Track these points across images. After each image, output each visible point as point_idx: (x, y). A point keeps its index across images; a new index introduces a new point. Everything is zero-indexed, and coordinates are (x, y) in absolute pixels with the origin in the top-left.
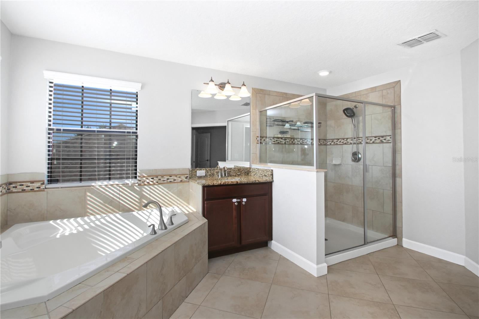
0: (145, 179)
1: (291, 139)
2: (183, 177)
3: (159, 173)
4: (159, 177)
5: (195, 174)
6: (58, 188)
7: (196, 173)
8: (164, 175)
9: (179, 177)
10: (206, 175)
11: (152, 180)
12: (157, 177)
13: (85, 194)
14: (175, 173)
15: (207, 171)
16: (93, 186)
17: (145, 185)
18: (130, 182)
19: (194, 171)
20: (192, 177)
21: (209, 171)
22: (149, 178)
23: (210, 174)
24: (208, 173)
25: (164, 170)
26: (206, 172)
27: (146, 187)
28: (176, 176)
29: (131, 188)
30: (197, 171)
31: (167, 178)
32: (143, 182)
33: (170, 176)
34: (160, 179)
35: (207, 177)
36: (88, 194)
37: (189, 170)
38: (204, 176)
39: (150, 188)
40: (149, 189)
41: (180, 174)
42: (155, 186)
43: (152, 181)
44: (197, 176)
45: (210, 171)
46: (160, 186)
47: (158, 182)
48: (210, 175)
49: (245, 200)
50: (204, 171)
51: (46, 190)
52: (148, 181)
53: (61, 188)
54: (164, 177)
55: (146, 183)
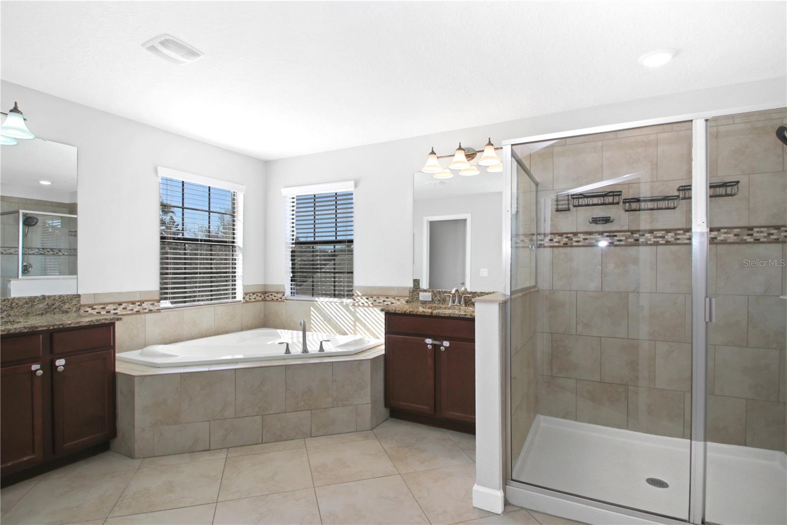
0: (359, 298)
1: (632, 233)
2: (403, 300)
3: (375, 292)
4: (375, 298)
5: (417, 298)
6: (293, 300)
7: (419, 295)
8: (380, 296)
9: (398, 300)
10: (433, 299)
11: (367, 300)
12: (372, 297)
13: (310, 308)
14: (393, 293)
15: (434, 294)
16: (316, 301)
17: (359, 305)
18: (346, 301)
19: (415, 293)
20: (413, 302)
21: (437, 294)
22: (364, 298)
23: (439, 298)
24: (436, 297)
25: (380, 288)
26: (432, 296)
27: (360, 308)
28: (394, 298)
29: (346, 307)
30: (420, 293)
31: (384, 299)
32: (357, 302)
33: (387, 298)
34: (375, 301)
35: (435, 303)
36: (312, 309)
37: (409, 291)
38: (430, 301)
39: (365, 310)
40: (363, 311)
41: (399, 295)
42: (370, 309)
43: (367, 302)
44: (420, 299)
45: (439, 294)
46: (375, 309)
47: (373, 304)
48: (439, 300)
49: (446, 344)
50: (430, 293)
51: (285, 301)
52: (363, 301)
53: (296, 300)
54: (380, 297)
55: (360, 303)
